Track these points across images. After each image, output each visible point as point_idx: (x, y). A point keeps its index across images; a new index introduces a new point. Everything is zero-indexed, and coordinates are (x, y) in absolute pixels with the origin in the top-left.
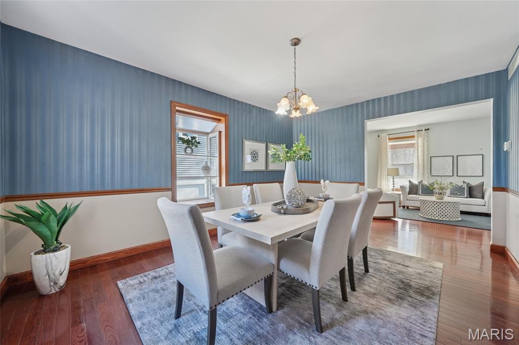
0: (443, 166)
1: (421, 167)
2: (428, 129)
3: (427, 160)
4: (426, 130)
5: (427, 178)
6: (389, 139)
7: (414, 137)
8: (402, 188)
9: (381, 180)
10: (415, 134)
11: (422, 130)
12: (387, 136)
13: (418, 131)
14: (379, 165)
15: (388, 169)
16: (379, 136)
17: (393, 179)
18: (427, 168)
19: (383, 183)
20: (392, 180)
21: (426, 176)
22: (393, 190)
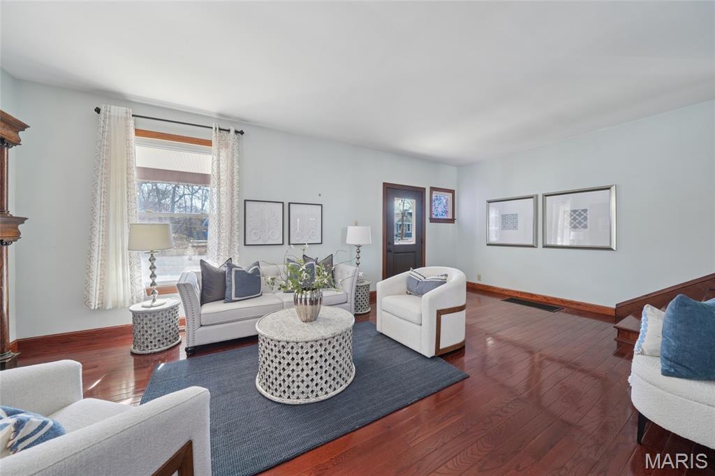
0: (267, 221)
1: (225, 222)
2: (242, 133)
3: (238, 206)
4: (236, 132)
5: (238, 250)
6: (139, 132)
7: (209, 143)
8: (183, 288)
9: (104, 266)
10: (213, 135)
11: (229, 131)
12: (131, 121)
13: (220, 129)
14: (99, 213)
15: (131, 226)
16: (98, 110)
17: (152, 259)
18: (238, 228)
19: (113, 274)
20: (145, 264)
21: (237, 245)
22: (150, 292)
